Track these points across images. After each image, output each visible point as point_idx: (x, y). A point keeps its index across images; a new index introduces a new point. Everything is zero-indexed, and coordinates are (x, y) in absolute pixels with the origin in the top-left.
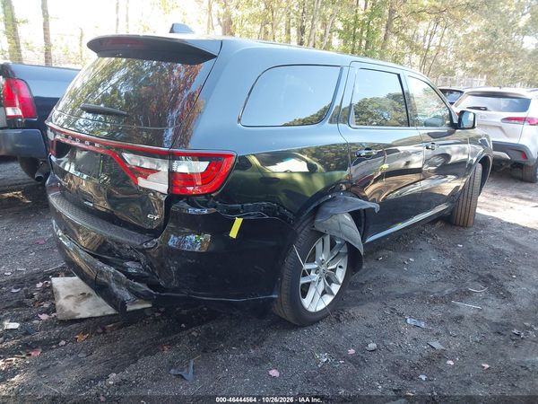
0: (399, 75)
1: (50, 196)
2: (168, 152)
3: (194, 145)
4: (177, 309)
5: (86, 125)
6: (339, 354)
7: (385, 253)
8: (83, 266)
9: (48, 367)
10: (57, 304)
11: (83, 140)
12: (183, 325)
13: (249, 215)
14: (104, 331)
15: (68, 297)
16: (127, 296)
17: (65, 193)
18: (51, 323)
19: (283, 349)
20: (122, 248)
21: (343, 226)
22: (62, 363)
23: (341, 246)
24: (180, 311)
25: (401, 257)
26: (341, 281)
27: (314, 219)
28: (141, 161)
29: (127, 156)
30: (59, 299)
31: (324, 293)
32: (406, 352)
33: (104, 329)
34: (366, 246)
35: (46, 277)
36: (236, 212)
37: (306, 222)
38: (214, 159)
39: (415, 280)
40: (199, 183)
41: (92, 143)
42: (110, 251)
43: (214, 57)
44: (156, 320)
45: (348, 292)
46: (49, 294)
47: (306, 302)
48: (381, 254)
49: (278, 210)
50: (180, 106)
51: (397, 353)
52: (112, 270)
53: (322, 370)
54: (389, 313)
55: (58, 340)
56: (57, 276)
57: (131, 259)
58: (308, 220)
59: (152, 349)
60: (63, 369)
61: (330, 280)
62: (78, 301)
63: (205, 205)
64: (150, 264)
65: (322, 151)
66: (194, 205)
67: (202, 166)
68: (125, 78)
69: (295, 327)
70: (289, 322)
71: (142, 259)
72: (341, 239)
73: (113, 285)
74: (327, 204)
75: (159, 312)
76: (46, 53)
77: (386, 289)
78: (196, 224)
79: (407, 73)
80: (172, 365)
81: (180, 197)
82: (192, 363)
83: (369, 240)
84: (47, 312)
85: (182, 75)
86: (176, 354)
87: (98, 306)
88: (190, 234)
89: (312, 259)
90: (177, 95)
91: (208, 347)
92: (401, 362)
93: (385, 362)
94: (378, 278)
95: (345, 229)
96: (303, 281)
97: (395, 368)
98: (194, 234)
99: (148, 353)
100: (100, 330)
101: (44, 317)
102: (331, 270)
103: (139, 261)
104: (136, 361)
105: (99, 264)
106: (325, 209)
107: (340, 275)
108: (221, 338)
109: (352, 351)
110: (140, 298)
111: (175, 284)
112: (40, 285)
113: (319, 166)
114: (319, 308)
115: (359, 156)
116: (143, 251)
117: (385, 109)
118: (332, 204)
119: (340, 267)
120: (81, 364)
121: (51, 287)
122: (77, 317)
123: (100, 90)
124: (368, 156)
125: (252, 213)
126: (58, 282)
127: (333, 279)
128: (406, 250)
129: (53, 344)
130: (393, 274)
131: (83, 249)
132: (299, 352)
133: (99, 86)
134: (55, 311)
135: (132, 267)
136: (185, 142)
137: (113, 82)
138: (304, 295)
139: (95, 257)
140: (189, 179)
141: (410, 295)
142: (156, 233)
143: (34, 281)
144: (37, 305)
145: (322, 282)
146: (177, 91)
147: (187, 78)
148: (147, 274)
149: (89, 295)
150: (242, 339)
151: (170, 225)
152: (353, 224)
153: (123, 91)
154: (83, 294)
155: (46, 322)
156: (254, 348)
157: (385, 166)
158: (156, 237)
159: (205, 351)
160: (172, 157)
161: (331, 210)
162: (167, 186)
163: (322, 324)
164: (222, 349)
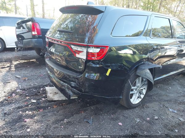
0: (169, 19)
1: (46, 60)
2: (87, 45)
3: (95, 43)
4: (86, 99)
5: (58, 37)
6: (144, 119)
7: (160, 85)
8: (56, 83)
9: (45, 115)
10: (47, 95)
11: (58, 41)
12: (88, 105)
13: (113, 68)
14: (62, 105)
15: (51, 93)
16: (71, 93)
17: (51, 59)
18: (46, 101)
19: (123, 116)
20: (70, 77)
21: (146, 73)
22: (49, 114)
23: (145, 81)
24: (87, 100)
25: (166, 87)
26: (144, 94)
27: (136, 71)
28: (77, 48)
29: (72, 46)
30: (48, 94)
31: (138, 97)
32: (170, 121)
33: (62, 104)
34: (154, 81)
35: (44, 86)
36: (109, 67)
37: (133, 72)
38: (102, 48)
39: (172, 95)
40: (96, 56)
41: (61, 42)
42: (66, 78)
43: (103, 12)
44: (79, 103)
45: (146, 98)
46: (45, 92)
47: (132, 100)
48: (158, 85)
49: (124, 67)
50: (90, 31)
51: (166, 121)
52: (66, 84)
53: (137, 125)
54: (162, 106)
55: (48, 107)
56: (47, 86)
57: (73, 81)
58: (134, 71)
59: (78, 112)
60: (50, 116)
61: (140, 93)
62: (54, 95)
63: (98, 64)
64: (79, 83)
65: (138, 47)
66: (94, 64)
67: (98, 50)
68: (70, 22)
69: (127, 109)
70: (125, 107)
71: (76, 81)
72: (145, 78)
73: (67, 89)
74: (141, 65)
75: (80, 100)
76: (43, 15)
77: (161, 98)
78: (95, 70)
79: (172, 19)
80: (85, 118)
81: (90, 61)
82: (92, 118)
83: (155, 79)
84: (44, 98)
85: (91, 20)
86: (86, 114)
87: (60, 97)
88: (93, 73)
89: (134, 85)
90: (89, 27)
91: (97, 113)
92: (168, 124)
93: (162, 124)
94: (157, 94)
95: (147, 75)
96: (131, 93)
97: (166, 126)
98: (94, 73)
99: (77, 113)
100: (61, 105)
101: (43, 99)
102: (141, 89)
103: (75, 82)
104: (73, 116)
105: (62, 82)
106: (140, 67)
107: (144, 92)
108: (101, 110)
109: (148, 119)
110: (75, 94)
111: (87, 90)
112: (42, 89)
113: (137, 52)
114: (136, 103)
115: (154, 48)
116: (77, 79)
117: (159, 32)
118: (143, 66)
119: (144, 89)
120: (55, 115)
121: (45, 90)
122: (54, 100)
123: (62, 26)
124: (157, 49)
125: (114, 67)
126: (48, 88)
127: (141, 93)
128: (168, 84)
129: (46, 108)
130: (163, 93)
131: (57, 77)
132: (129, 117)
133: (61, 25)
134: (47, 98)
135: (73, 84)
136: (92, 42)
137: (66, 23)
138: (131, 98)
139: (61, 80)
140: (93, 55)
141: (170, 101)
142: (81, 73)
143: (40, 88)
144: (41, 95)
145: (138, 94)
146: (89, 26)
147: (93, 21)
148: (78, 86)
149: (57, 93)
150: (108, 111)
151: (86, 70)
152: (150, 73)
153: (70, 26)
154: (55, 93)
155: (44, 101)
156: (113, 115)
157: (160, 54)
158: (81, 74)
159: (96, 114)
160: (88, 47)
161: (143, 68)
162: (86, 57)
163: (137, 109)
164: (101, 114)
